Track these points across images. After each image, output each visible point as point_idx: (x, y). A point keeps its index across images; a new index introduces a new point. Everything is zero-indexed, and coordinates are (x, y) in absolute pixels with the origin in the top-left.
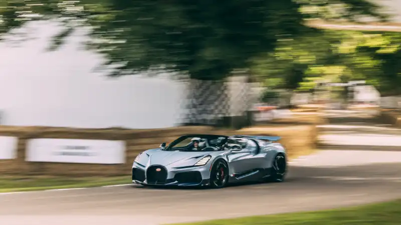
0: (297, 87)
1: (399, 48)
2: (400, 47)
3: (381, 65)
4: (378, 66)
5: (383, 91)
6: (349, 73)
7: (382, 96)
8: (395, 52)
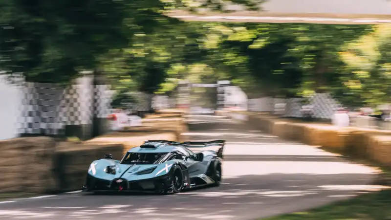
0: (159, 89)
1: (267, 43)
2: (268, 41)
3: (247, 62)
4: (244, 64)
5: (250, 92)
6: (210, 71)
7: (249, 98)
8: (262, 47)
